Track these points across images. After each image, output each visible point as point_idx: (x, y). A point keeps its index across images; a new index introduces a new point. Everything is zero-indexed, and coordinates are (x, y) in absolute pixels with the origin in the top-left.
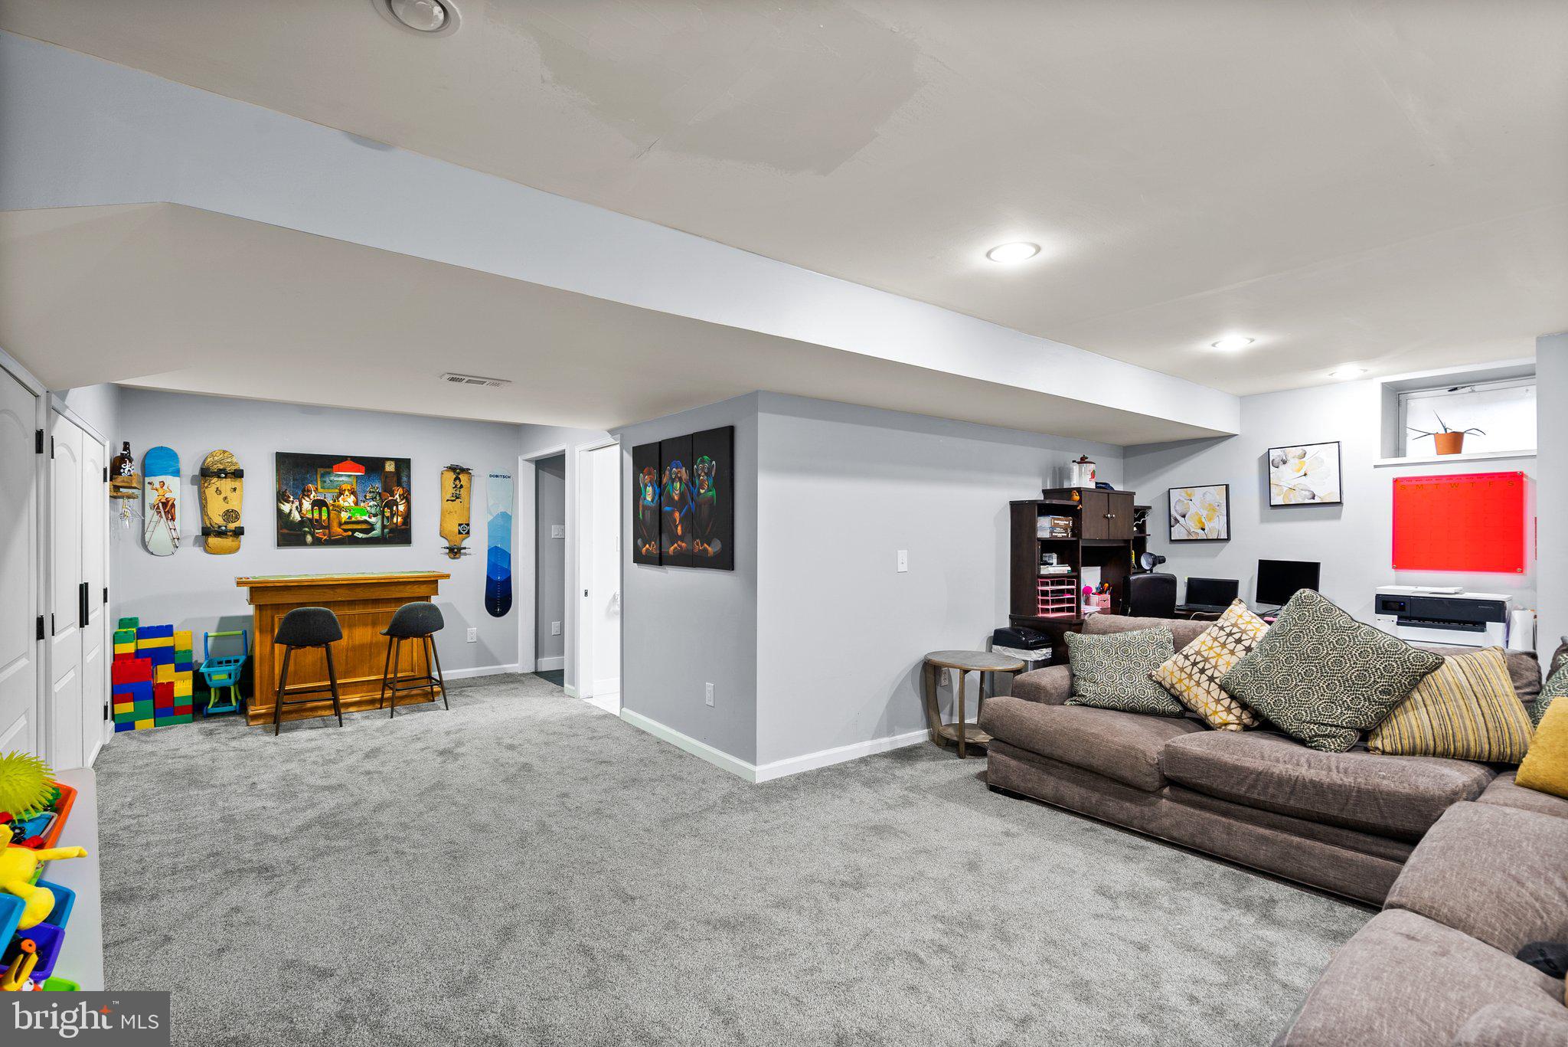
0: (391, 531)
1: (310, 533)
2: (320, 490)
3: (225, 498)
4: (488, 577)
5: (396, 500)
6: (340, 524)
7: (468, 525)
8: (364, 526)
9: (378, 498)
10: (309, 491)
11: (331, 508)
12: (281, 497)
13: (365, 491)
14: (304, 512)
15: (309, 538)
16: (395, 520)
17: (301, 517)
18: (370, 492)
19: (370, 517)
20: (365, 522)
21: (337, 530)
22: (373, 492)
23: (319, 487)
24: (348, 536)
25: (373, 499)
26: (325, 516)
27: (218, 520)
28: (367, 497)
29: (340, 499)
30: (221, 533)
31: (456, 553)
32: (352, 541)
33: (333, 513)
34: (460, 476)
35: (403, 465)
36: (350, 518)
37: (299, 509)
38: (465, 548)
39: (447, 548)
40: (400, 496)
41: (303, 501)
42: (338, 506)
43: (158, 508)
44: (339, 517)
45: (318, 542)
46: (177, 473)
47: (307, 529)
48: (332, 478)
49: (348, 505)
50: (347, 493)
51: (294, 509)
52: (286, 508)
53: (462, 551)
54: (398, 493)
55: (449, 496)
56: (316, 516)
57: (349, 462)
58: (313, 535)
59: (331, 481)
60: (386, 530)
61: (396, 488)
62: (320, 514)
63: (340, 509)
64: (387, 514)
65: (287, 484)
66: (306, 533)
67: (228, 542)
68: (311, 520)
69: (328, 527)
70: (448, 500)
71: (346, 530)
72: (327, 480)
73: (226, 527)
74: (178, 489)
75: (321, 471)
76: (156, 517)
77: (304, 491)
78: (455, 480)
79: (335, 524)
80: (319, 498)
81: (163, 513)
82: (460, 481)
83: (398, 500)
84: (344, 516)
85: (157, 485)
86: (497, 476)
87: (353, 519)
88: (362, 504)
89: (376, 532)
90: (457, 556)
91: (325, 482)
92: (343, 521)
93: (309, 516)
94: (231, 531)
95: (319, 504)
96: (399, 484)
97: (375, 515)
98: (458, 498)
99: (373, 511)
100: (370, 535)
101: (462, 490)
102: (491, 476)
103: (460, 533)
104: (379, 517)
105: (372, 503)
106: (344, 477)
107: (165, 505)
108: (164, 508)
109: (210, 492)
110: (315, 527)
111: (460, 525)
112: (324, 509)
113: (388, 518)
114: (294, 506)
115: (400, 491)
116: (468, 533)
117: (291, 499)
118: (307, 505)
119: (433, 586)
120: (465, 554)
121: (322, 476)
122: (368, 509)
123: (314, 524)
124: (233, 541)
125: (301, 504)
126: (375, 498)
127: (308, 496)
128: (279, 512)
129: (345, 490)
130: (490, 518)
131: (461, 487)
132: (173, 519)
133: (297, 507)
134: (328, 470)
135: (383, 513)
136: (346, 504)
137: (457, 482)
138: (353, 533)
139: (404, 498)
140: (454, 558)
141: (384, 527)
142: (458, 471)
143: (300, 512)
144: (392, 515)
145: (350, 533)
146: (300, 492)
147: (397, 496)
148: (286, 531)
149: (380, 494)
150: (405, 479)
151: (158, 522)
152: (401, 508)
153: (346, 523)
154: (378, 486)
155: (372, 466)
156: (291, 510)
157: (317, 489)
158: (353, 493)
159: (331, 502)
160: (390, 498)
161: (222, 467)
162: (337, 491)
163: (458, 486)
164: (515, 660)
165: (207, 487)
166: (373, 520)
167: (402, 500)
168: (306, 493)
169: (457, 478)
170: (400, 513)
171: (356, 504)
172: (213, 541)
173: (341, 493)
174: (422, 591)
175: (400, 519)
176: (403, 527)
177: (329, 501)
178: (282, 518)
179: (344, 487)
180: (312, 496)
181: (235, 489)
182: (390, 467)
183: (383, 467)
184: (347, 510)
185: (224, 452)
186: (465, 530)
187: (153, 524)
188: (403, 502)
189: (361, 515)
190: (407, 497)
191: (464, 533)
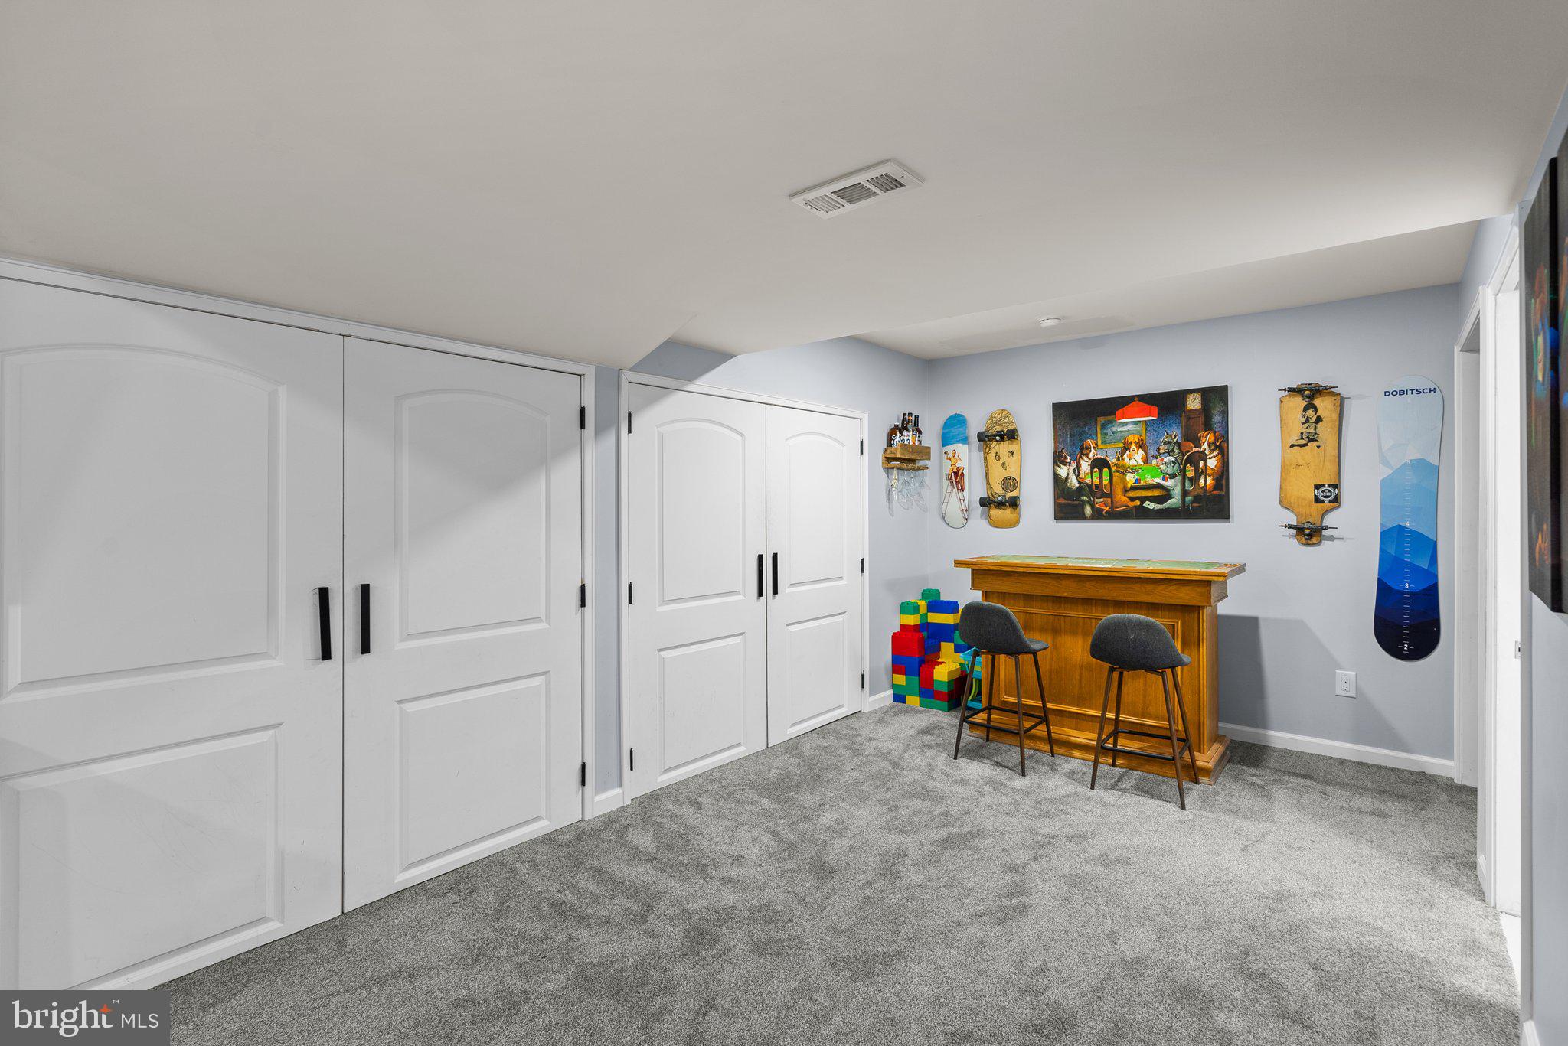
0: (1197, 499)
1: (1088, 502)
2: (1101, 446)
3: (1004, 464)
4: (1380, 582)
5: (1203, 452)
6: (1126, 491)
7: (1336, 486)
8: (1157, 493)
9: (1176, 451)
10: (1088, 448)
11: (1114, 469)
12: (1059, 459)
13: (1157, 443)
14: (1082, 475)
15: (1088, 510)
16: (1202, 482)
17: (1080, 483)
18: (1165, 443)
19: (1164, 479)
20: (1159, 486)
21: (1121, 498)
22: (1169, 443)
23: (1099, 443)
24: (1136, 507)
25: (1169, 452)
26: (1106, 481)
27: (998, 489)
28: (1161, 451)
29: (1125, 456)
30: (1000, 505)
31: (1310, 536)
32: (1140, 514)
33: (1116, 476)
34: (1317, 402)
35: (1216, 397)
36: (1138, 481)
37: (1079, 472)
38: (1326, 528)
39: (1290, 527)
40: (1209, 445)
41: (1082, 462)
42: (1123, 466)
43: (951, 478)
44: (1124, 481)
45: (1098, 515)
46: (965, 440)
47: (1085, 498)
48: (1114, 429)
49: (1135, 463)
50: (1133, 447)
51: (1071, 472)
52: (1063, 471)
53: (1324, 533)
54: (1207, 440)
55: (1294, 439)
56: (1096, 481)
57: (1136, 403)
58: (1092, 506)
59: (1113, 433)
60: (1189, 498)
61: (1203, 434)
62: (1101, 477)
63: (1124, 470)
64: (1190, 473)
65: (1064, 442)
66: (1083, 505)
67: (1006, 514)
68: (1090, 486)
69: (1110, 495)
70: (1292, 446)
71: (1132, 499)
72: (1109, 431)
73: (1004, 496)
74: (967, 456)
75: (1101, 420)
76: (950, 487)
77: (1082, 448)
78: (1306, 409)
79: (1119, 491)
80: (1099, 456)
81: (954, 483)
82: (1316, 411)
83: (1207, 452)
84: (1131, 479)
85: (950, 455)
86: (1402, 393)
87: (1142, 483)
88: (1154, 461)
89: (1174, 502)
90: (1314, 540)
91: (1106, 434)
92: (1129, 486)
93: (1088, 480)
94: (1007, 501)
95: (1100, 464)
96: (1208, 427)
97: (1172, 476)
98: (1311, 440)
99: (1169, 470)
100: (1165, 505)
101: (1319, 425)
102: (1387, 394)
103: (1317, 500)
104: (1179, 478)
105: (1167, 460)
106: (1129, 426)
107: (956, 474)
108: (956, 478)
109: (991, 457)
110: (1093, 495)
111: (1317, 487)
112: (1106, 471)
113: (1191, 479)
114: (1072, 468)
115: (1211, 437)
116: (1336, 500)
117: (1068, 461)
118: (1085, 466)
119: (1203, 590)
120: (1331, 538)
121: (1103, 427)
122: (1163, 467)
123: (1094, 490)
124: (1011, 513)
125: (1079, 466)
126: (1173, 451)
127: (1087, 455)
128: (1056, 476)
129: (1131, 443)
130: (1386, 472)
131: (1319, 420)
132: (962, 489)
133: (1074, 470)
134: (1109, 418)
135: (1183, 472)
136: (1133, 462)
137: (1311, 412)
138: (1142, 503)
139: (1216, 447)
140: (1307, 544)
141: (1185, 493)
142: (1311, 393)
143: (1078, 476)
144: (1198, 475)
145: (1138, 503)
146: (1077, 451)
147: (1205, 446)
148: (1062, 501)
149: (1179, 444)
150: (1217, 418)
151: (951, 493)
152: (1212, 463)
153: (1133, 489)
154: (1176, 432)
155: (1168, 404)
156: (1068, 474)
157: (1097, 445)
158: (1141, 446)
159: (1114, 460)
160: (1194, 450)
161: (999, 429)
162: (1121, 445)
163: (1313, 420)
164: (1446, 752)
165: (988, 453)
166: (1169, 483)
167: (1213, 451)
168: (1084, 451)
169: (1310, 406)
170: (1209, 472)
171: (1146, 461)
172: (995, 512)
173: (1126, 448)
174: (1184, 596)
175: (1209, 480)
176: (1215, 493)
177: (1112, 460)
178: (1059, 482)
179: (1130, 439)
180: (1091, 456)
181: (1012, 453)
182: (1194, 403)
183: (1184, 404)
184: (1134, 470)
185: (1003, 411)
186: (1330, 495)
187: (948, 494)
188: (1214, 454)
189: (1152, 477)
190: (1222, 447)
191: (1327, 500)
